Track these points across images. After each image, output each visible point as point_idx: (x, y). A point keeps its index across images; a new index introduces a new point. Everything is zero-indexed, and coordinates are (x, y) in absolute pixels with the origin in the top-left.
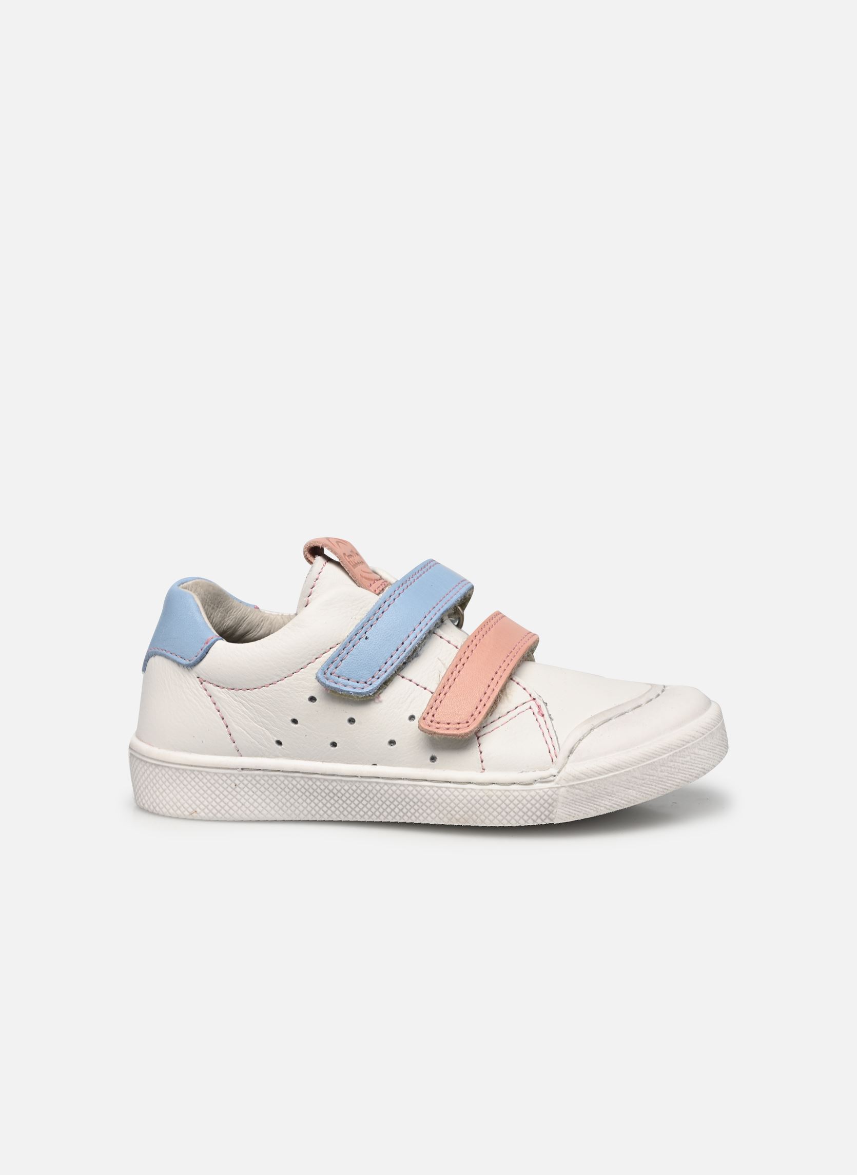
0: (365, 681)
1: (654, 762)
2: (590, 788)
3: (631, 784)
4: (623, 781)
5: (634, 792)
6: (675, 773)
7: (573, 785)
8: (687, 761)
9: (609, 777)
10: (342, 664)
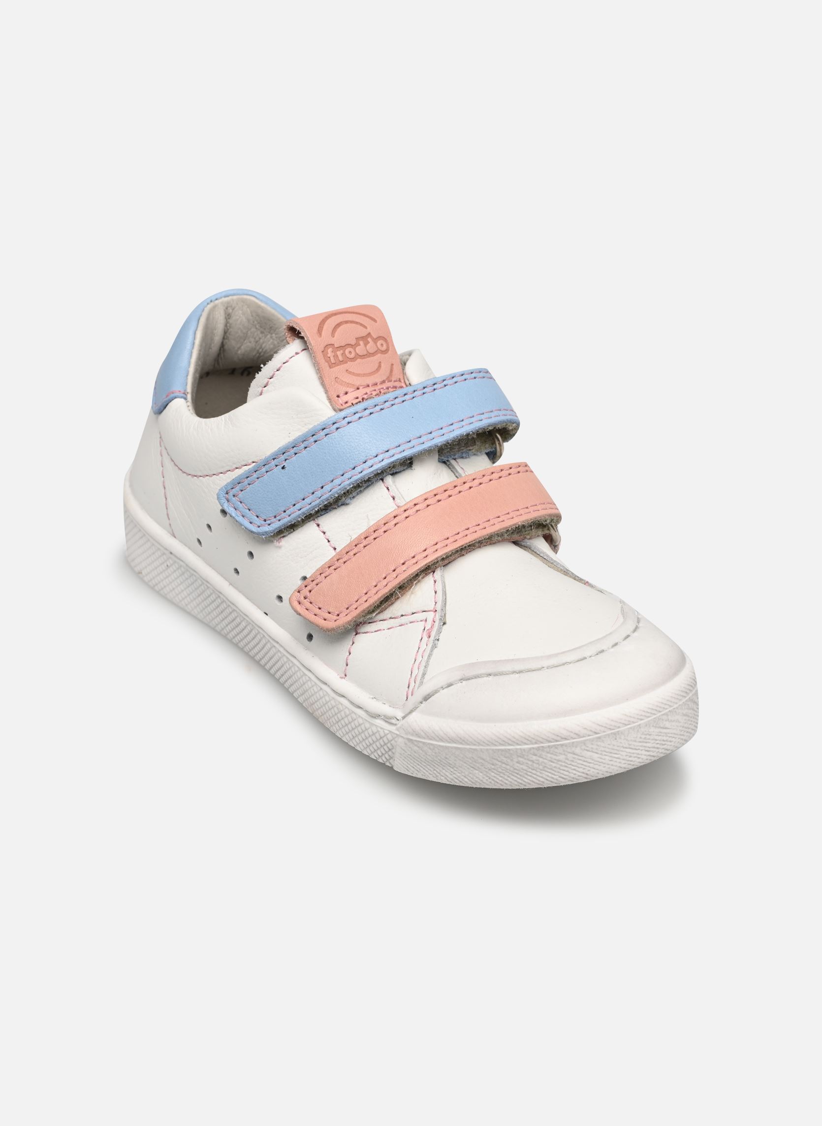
0: (265, 518)
1: (509, 750)
2: (429, 750)
3: (478, 765)
4: (467, 758)
5: (481, 774)
6: (538, 770)
7: (412, 740)
8: (559, 761)
9: (452, 748)
10: (249, 488)
